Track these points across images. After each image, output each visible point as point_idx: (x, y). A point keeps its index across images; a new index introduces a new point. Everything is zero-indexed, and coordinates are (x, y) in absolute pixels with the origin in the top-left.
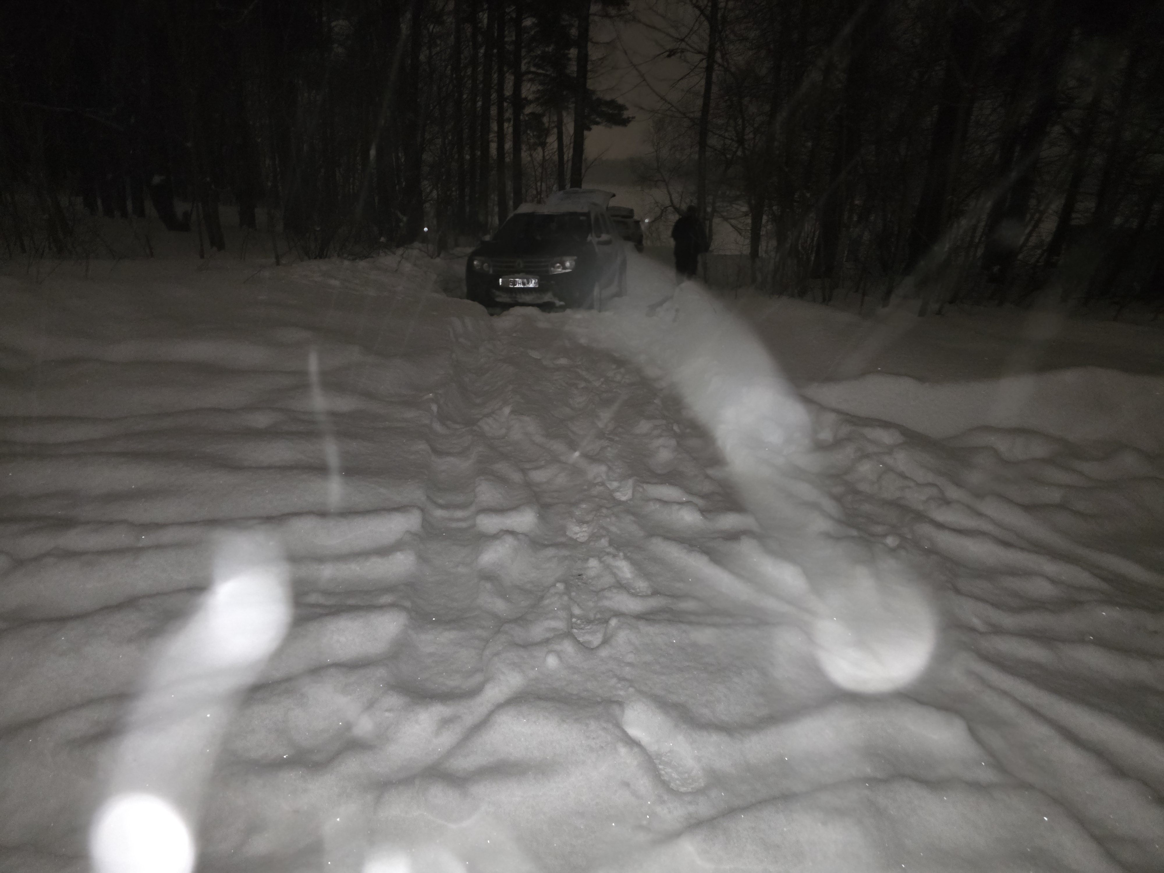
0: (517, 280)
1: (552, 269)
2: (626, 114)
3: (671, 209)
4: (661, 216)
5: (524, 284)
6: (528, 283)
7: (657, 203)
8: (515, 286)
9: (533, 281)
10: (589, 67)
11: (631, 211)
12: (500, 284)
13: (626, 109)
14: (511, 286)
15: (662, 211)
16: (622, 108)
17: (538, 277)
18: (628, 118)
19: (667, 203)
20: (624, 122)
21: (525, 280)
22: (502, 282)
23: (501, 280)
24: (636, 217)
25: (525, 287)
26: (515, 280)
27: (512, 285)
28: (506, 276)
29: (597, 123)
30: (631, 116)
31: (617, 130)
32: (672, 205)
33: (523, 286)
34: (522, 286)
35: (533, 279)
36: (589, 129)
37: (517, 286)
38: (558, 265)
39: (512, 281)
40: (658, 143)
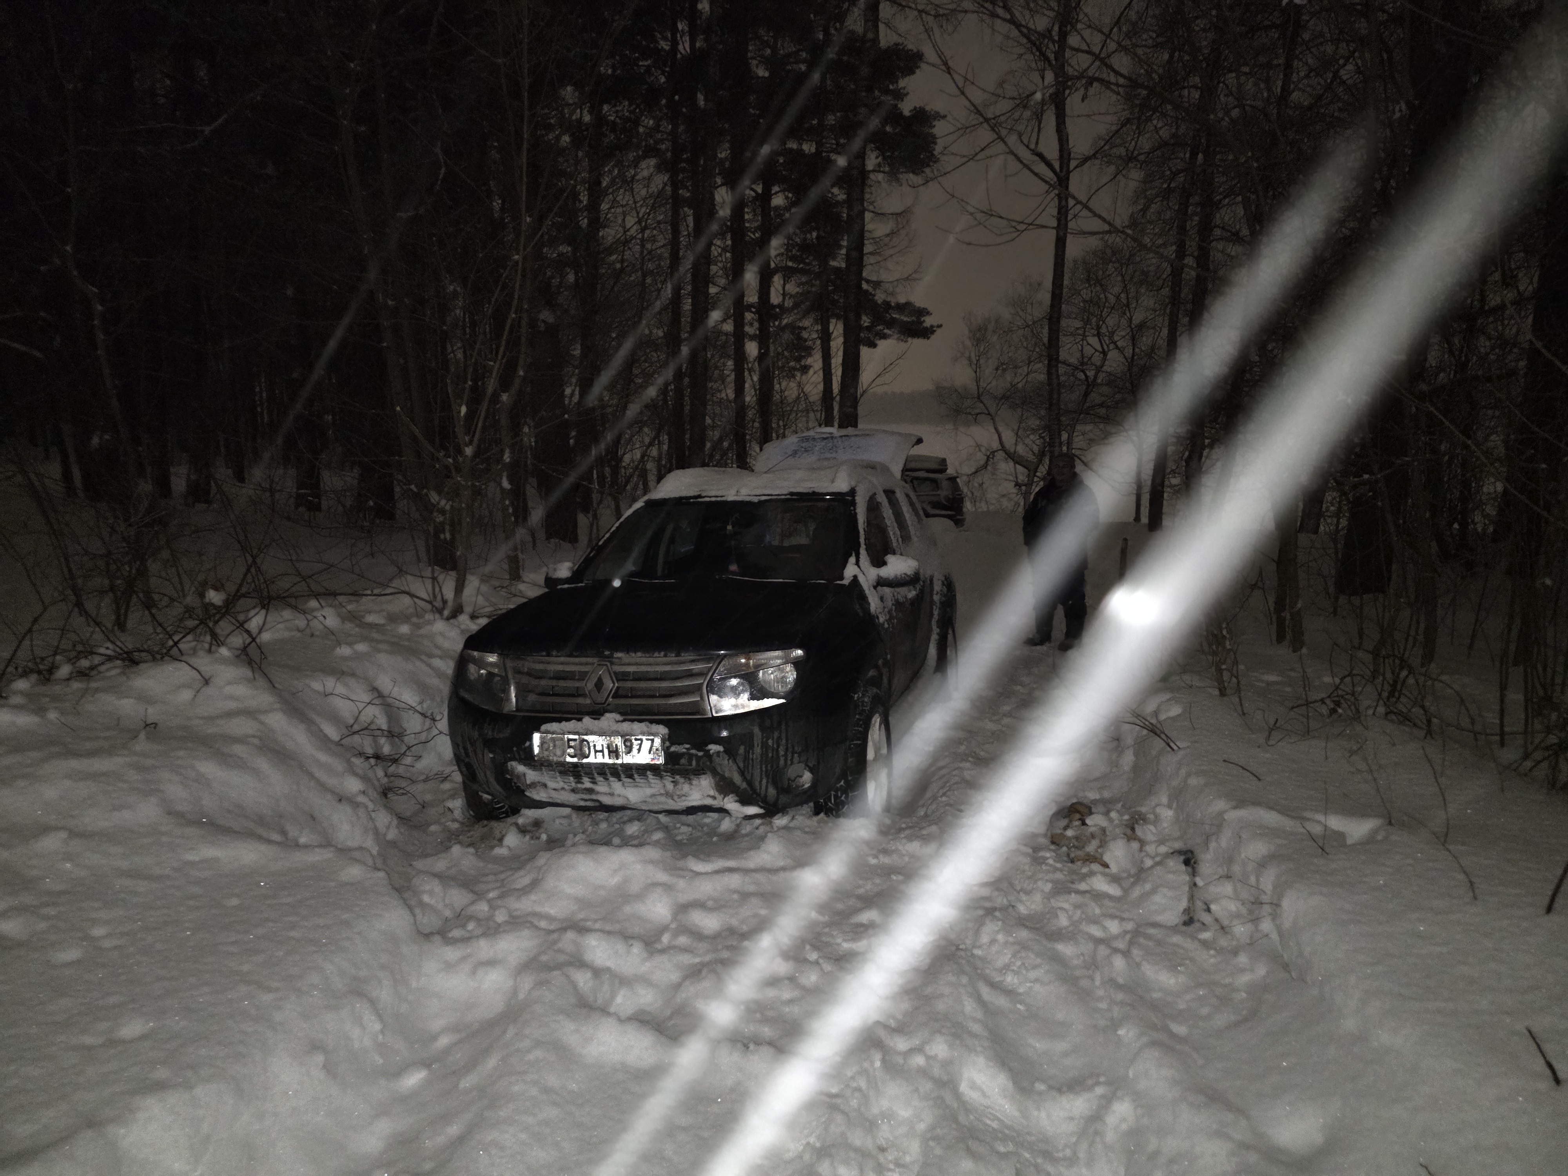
0: (590, 738)
1: (714, 698)
2: (928, 321)
3: (1000, 455)
4: (985, 466)
5: (614, 752)
6: (629, 750)
7: (978, 446)
8: (585, 761)
9: (646, 744)
10: (868, 248)
11: (944, 461)
12: (536, 750)
13: (928, 313)
14: (569, 759)
15: (988, 457)
16: (923, 312)
17: (663, 730)
18: (932, 326)
19: (996, 445)
20: (925, 333)
21: (618, 741)
22: (541, 746)
23: (536, 737)
24: (950, 471)
25: (619, 761)
26: (584, 740)
27: (572, 757)
28: (554, 726)
29: (884, 337)
30: (935, 324)
31: (917, 343)
32: (1003, 448)
33: (611, 761)
34: (607, 760)
35: (644, 738)
36: (873, 345)
37: (591, 759)
38: (734, 682)
39: (572, 743)
40: (978, 361)
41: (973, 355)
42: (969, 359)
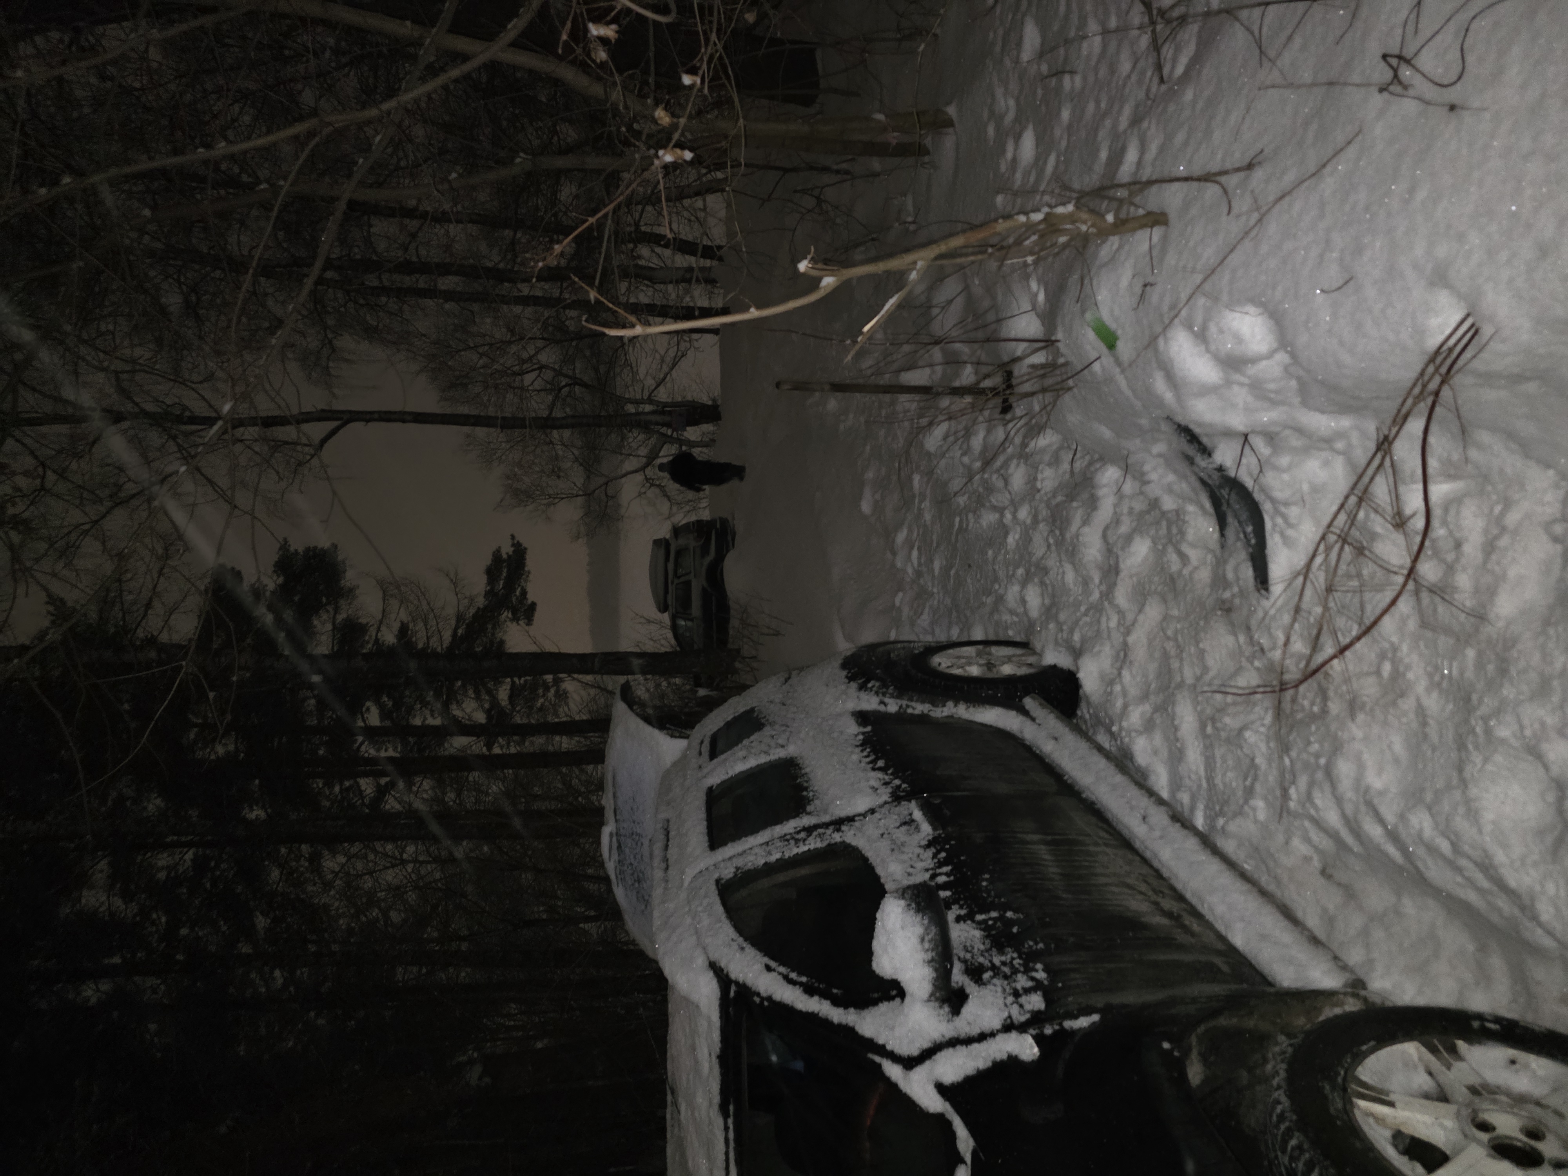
2: (507, 549)
13: (499, 549)
40: (550, 496)
41: (545, 502)
42: (548, 505)
